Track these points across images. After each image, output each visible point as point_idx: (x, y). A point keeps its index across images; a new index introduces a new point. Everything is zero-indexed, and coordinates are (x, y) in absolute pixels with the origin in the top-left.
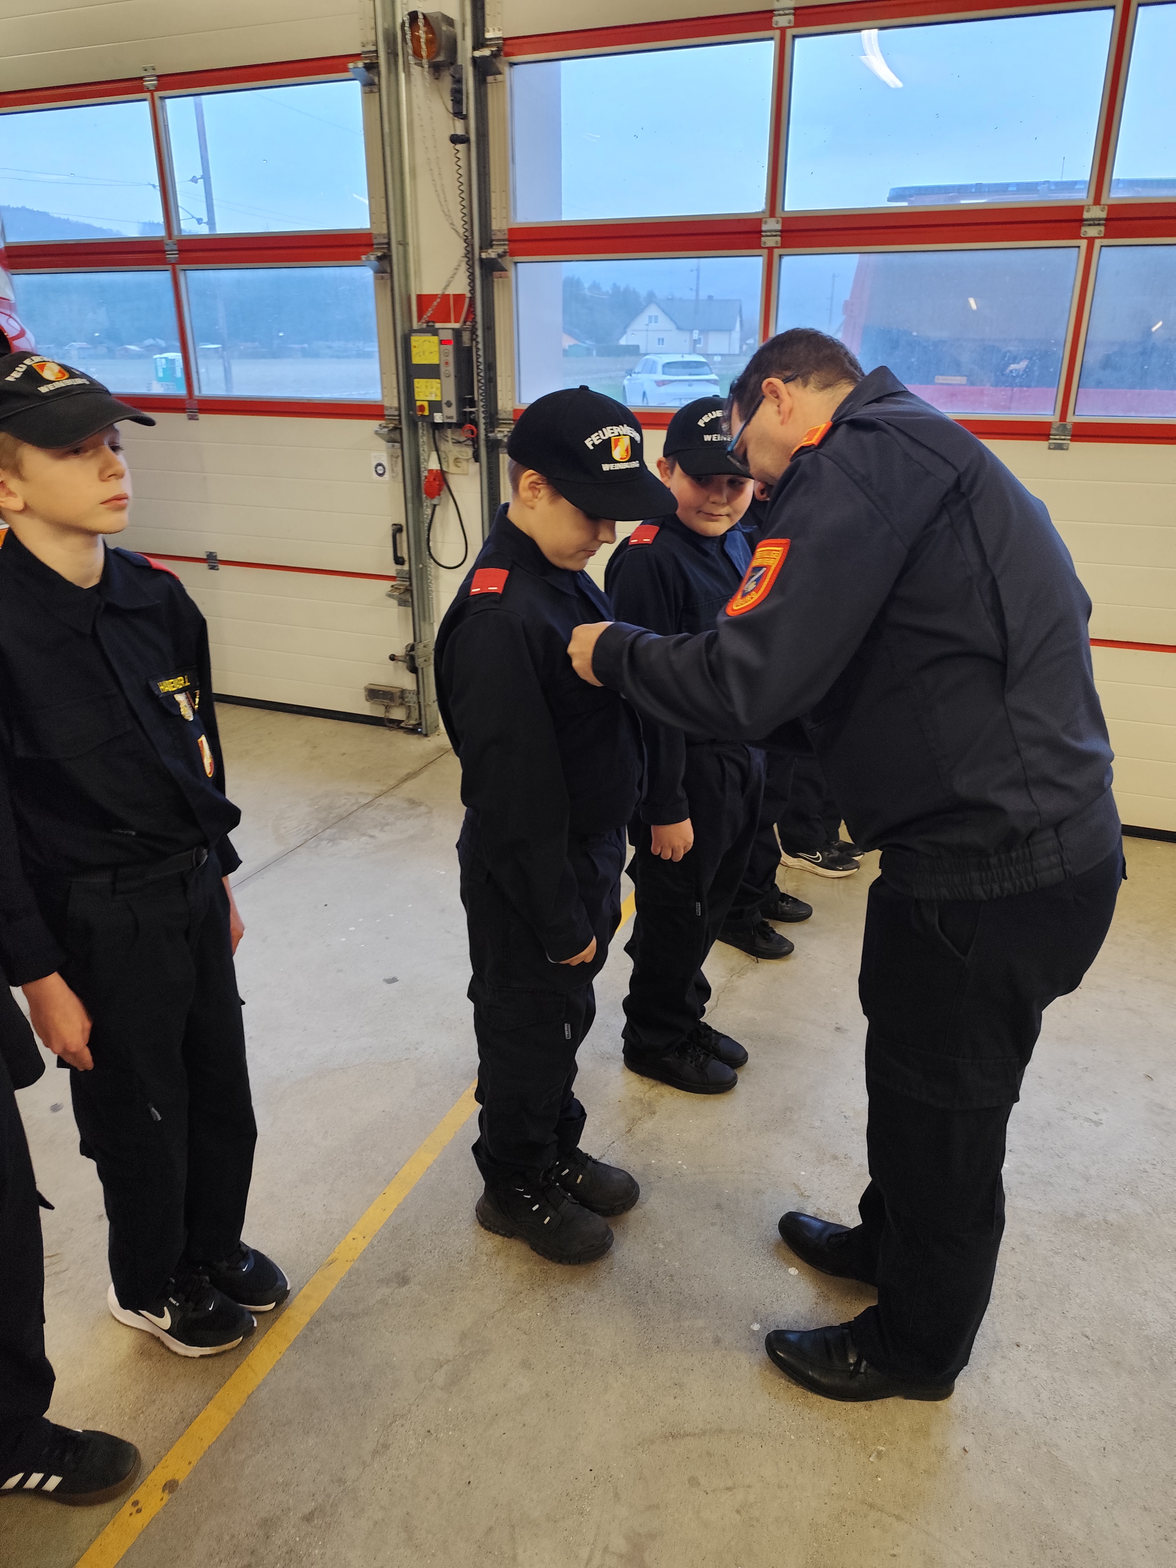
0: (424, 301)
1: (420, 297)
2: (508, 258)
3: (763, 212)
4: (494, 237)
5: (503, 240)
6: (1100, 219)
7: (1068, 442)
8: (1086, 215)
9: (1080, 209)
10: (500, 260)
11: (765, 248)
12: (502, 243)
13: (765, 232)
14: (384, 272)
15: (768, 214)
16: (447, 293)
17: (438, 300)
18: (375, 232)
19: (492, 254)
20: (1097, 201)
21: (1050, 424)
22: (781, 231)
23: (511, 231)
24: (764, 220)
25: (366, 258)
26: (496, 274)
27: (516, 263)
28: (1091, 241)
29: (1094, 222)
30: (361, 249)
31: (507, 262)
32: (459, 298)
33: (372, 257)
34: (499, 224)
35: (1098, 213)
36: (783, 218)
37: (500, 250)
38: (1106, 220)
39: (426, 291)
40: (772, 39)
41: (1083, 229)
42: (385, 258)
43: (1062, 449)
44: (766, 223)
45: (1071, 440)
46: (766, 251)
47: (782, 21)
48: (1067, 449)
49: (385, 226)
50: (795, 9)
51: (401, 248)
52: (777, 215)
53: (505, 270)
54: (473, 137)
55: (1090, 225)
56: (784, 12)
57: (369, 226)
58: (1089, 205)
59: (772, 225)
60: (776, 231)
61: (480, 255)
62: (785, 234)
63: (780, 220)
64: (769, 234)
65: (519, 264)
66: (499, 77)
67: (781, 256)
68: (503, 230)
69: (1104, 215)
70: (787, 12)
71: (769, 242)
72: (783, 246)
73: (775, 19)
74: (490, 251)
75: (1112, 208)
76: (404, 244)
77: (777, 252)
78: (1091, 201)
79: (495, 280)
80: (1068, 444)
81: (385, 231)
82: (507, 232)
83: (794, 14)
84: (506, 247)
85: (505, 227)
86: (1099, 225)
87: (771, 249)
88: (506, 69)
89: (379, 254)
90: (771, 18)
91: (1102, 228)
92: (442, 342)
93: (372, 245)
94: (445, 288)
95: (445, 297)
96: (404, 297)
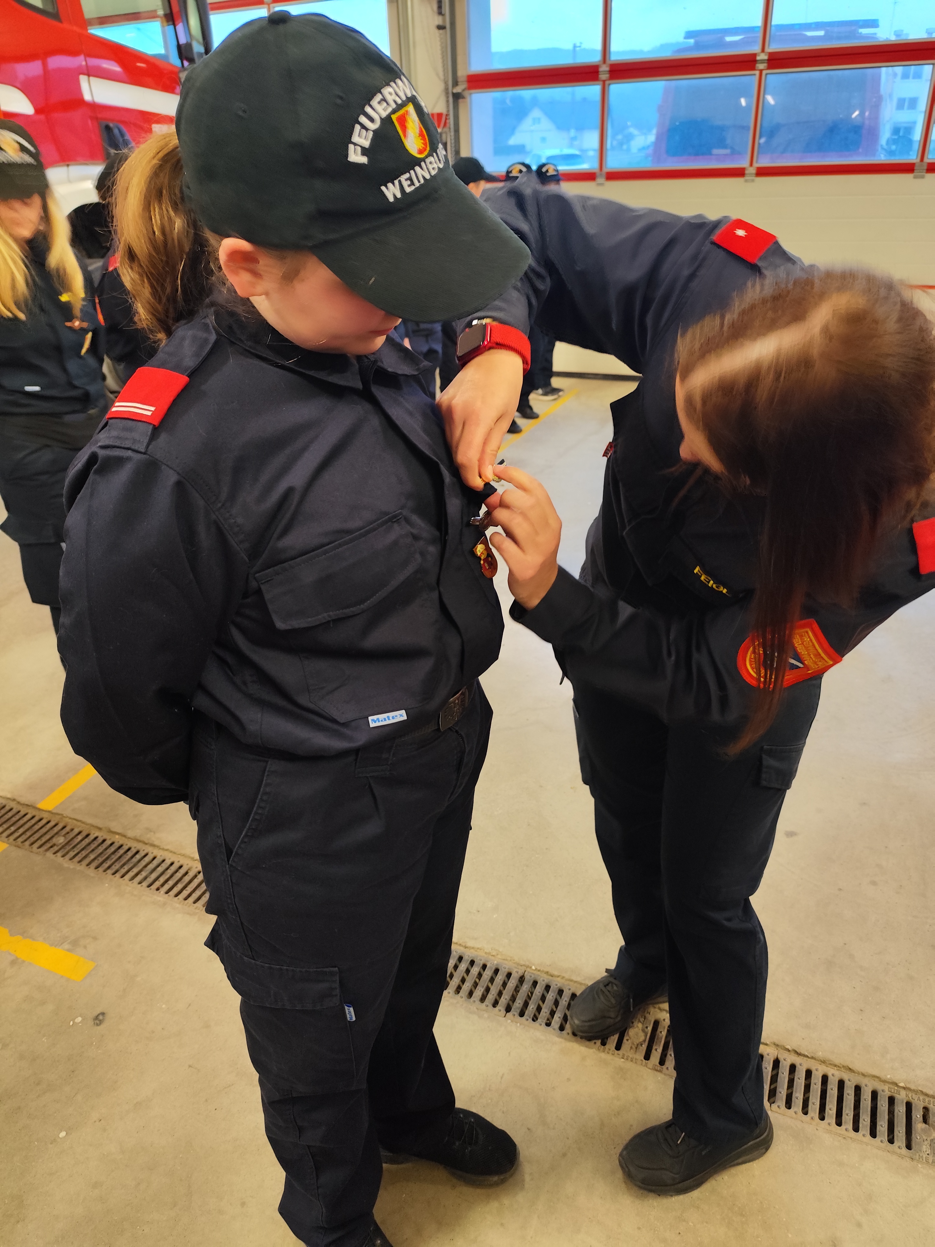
2: (466, 91)
3: (600, 61)
4: (459, 80)
5: (465, 81)
6: (765, 60)
7: (754, 177)
8: (758, 58)
9: (755, 55)
10: (462, 93)
11: (601, 80)
12: (464, 83)
13: (601, 72)
15: (602, 63)
19: (458, 90)
20: (763, 50)
22: (609, 71)
24: (600, 66)
26: (461, 100)
27: (470, 94)
28: (761, 71)
29: (762, 61)
31: (466, 93)
34: (462, 73)
35: (763, 56)
36: (610, 64)
37: (463, 87)
43: (751, 182)
45: (756, 177)
46: (601, 82)
48: (754, 182)
52: (607, 63)
53: (465, 98)
54: (448, 25)
55: (760, 63)
59: (604, 68)
60: (606, 71)
62: (611, 73)
63: (608, 65)
64: (603, 73)
65: (472, 95)
67: (609, 84)
68: (464, 76)
69: (766, 57)
71: (604, 76)
72: (610, 79)
74: (457, 88)
75: (770, 54)
77: (607, 83)
79: (460, 104)
80: (754, 179)
82: (466, 77)
84: (466, 85)
85: (465, 74)
86: (764, 63)
87: (604, 81)
94: (434, 108)
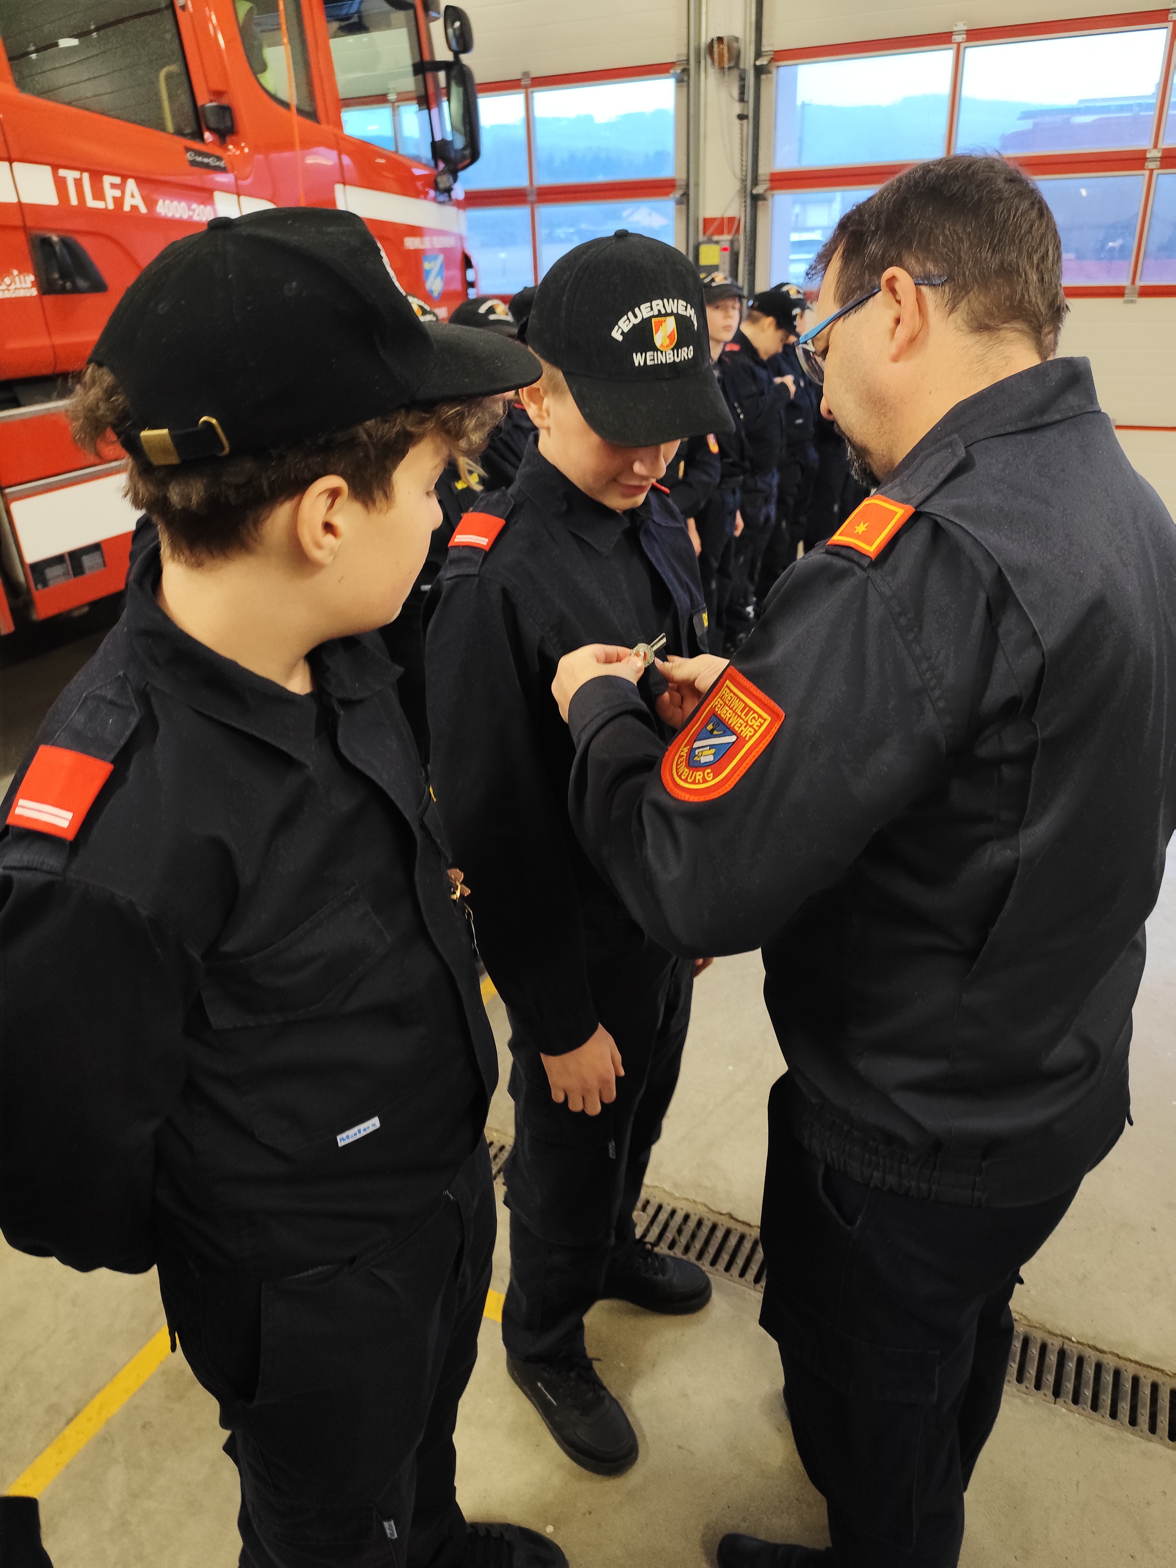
0: (707, 222)
1: (705, 220)
2: (769, 192)
4: (761, 179)
5: (767, 180)
7: (1137, 298)
8: (1148, 155)
9: (1145, 151)
10: (763, 194)
12: (766, 182)
14: (683, 204)
16: (724, 216)
17: (717, 221)
18: (679, 178)
19: (759, 190)
20: (1155, 146)
21: (1124, 288)
23: (772, 174)
25: (673, 195)
26: (761, 202)
27: (773, 195)
29: (1154, 159)
30: (668, 190)
32: (731, 220)
33: (677, 194)
34: (764, 170)
35: (1156, 154)
37: (765, 187)
38: (1161, 158)
39: (710, 215)
40: (951, 49)
41: (1147, 164)
42: (686, 195)
43: (1133, 303)
47: (958, 38)
48: (1136, 303)
49: (686, 173)
50: (967, 31)
51: (695, 187)
53: (766, 200)
54: (751, 115)
55: (1151, 161)
56: (959, 33)
57: (675, 175)
58: (1150, 149)
61: (751, 191)
65: (776, 196)
66: (770, 75)
68: (767, 174)
69: (1159, 155)
70: (961, 33)
73: (954, 37)
74: (757, 188)
75: (1165, 150)
76: (697, 185)
78: (1151, 146)
79: (760, 206)
80: (1136, 300)
81: (684, 176)
82: (769, 175)
83: (967, 34)
84: (769, 185)
85: (768, 172)
86: (1156, 161)
88: (774, 71)
89: (681, 192)
90: (951, 37)
91: (1158, 163)
92: (720, 249)
93: (676, 186)
94: (724, 213)
95: (723, 219)
96: (695, 219)
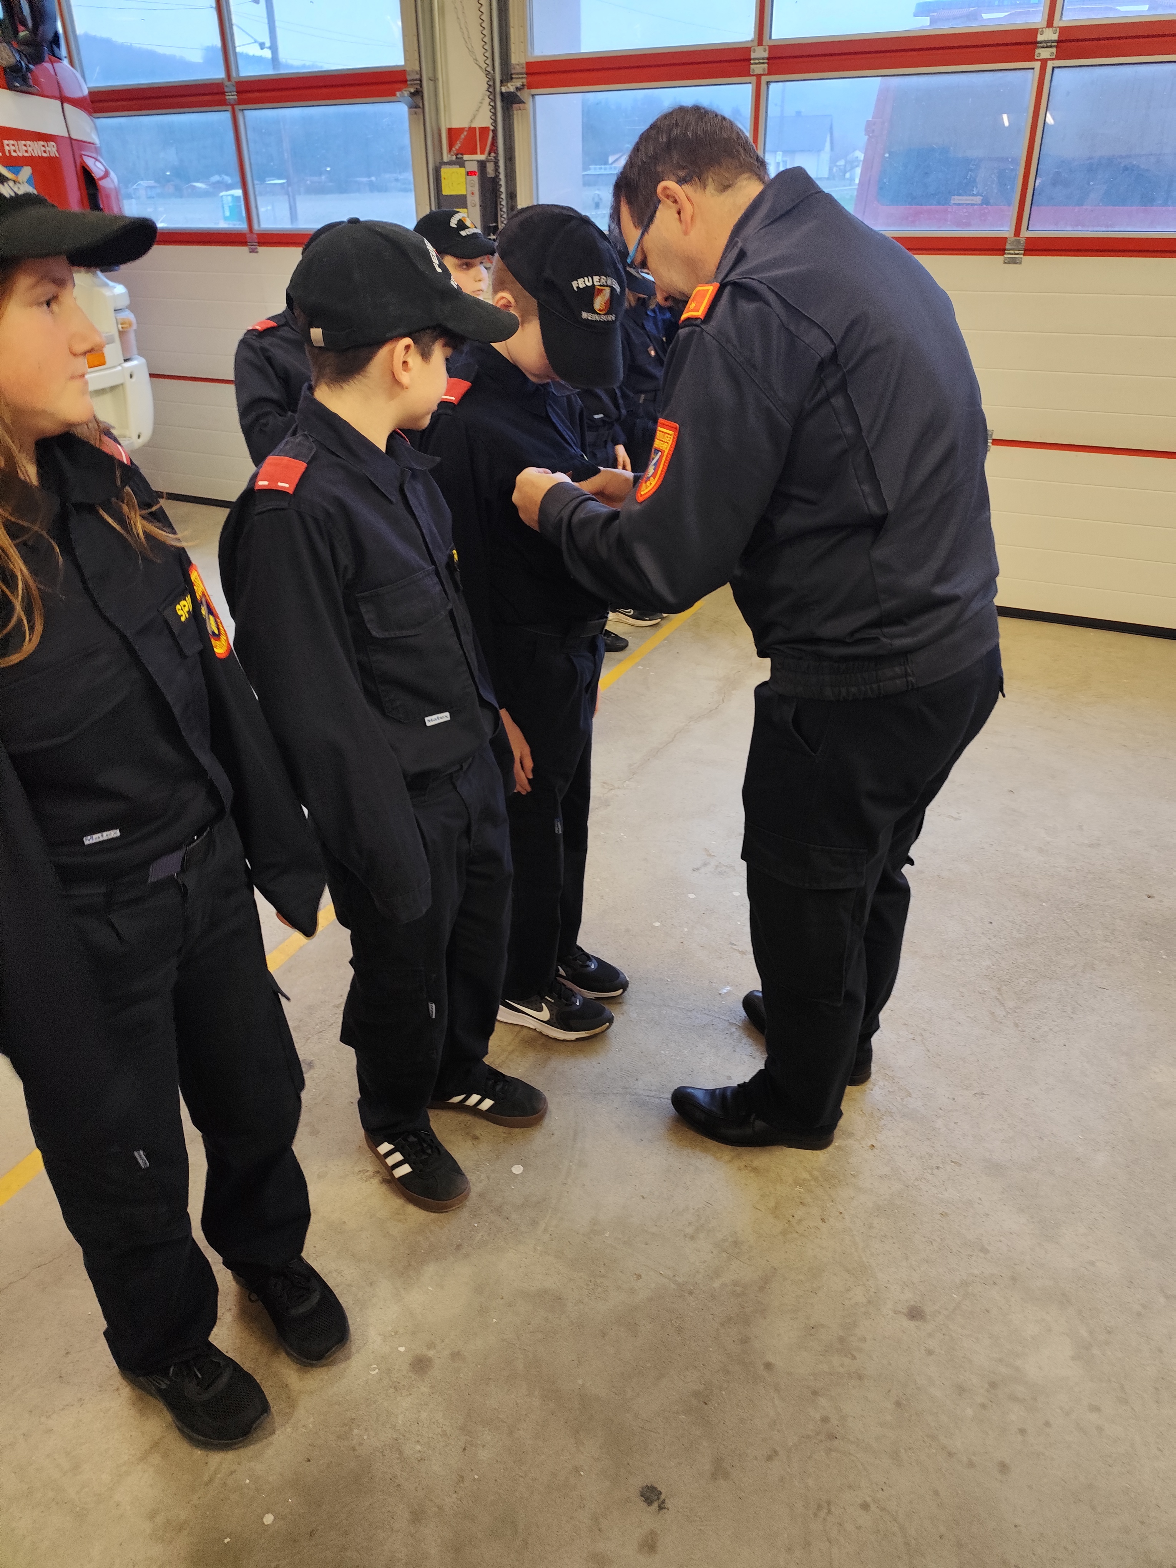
0: (452, 134)
1: (450, 131)
2: (526, 91)
3: (752, 41)
4: (513, 71)
5: (522, 74)
6: (1052, 42)
7: (1022, 256)
8: (1040, 38)
9: (1035, 32)
10: (519, 94)
11: (754, 75)
12: (521, 76)
13: (754, 59)
14: (417, 107)
15: (756, 43)
16: (473, 126)
17: (465, 133)
18: (408, 69)
19: (511, 87)
20: (1050, 24)
21: (1005, 239)
22: (768, 59)
23: (528, 64)
24: (752, 48)
25: (400, 95)
26: (515, 106)
27: (533, 96)
29: (1047, 44)
30: (396, 86)
31: (525, 94)
32: (484, 130)
33: (406, 94)
34: (517, 59)
35: (1050, 35)
36: (770, 47)
37: (518, 84)
38: (1058, 41)
39: (455, 125)
41: (1037, 51)
42: (418, 93)
43: (1016, 263)
44: (754, 52)
45: (1024, 255)
46: (755, 78)
48: (1020, 263)
49: (417, 63)
51: (431, 83)
52: (764, 43)
53: (524, 103)
55: (1043, 47)
57: (402, 63)
58: (1042, 28)
59: (760, 53)
60: (764, 59)
61: (501, 90)
62: (770, 61)
63: (767, 48)
64: (757, 61)
65: (537, 97)
67: (768, 83)
68: (522, 64)
69: (1055, 37)
71: (757, 69)
72: (770, 73)
74: (509, 85)
75: (1063, 30)
76: (434, 79)
77: (764, 79)
78: (1044, 24)
79: (515, 112)
80: (1021, 258)
81: (418, 68)
82: (525, 66)
84: (524, 80)
85: (523, 61)
86: (1051, 47)
87: (759, 77)
89: (412, 90)
91: (1054, 50)
92: (469, 173)
93: (406, 81)
94: (471, 121)
95: (472, 130)
96: (436, 132)
